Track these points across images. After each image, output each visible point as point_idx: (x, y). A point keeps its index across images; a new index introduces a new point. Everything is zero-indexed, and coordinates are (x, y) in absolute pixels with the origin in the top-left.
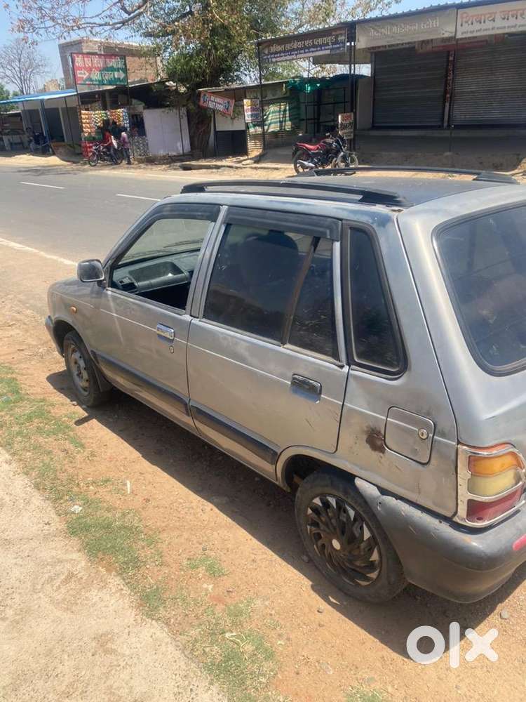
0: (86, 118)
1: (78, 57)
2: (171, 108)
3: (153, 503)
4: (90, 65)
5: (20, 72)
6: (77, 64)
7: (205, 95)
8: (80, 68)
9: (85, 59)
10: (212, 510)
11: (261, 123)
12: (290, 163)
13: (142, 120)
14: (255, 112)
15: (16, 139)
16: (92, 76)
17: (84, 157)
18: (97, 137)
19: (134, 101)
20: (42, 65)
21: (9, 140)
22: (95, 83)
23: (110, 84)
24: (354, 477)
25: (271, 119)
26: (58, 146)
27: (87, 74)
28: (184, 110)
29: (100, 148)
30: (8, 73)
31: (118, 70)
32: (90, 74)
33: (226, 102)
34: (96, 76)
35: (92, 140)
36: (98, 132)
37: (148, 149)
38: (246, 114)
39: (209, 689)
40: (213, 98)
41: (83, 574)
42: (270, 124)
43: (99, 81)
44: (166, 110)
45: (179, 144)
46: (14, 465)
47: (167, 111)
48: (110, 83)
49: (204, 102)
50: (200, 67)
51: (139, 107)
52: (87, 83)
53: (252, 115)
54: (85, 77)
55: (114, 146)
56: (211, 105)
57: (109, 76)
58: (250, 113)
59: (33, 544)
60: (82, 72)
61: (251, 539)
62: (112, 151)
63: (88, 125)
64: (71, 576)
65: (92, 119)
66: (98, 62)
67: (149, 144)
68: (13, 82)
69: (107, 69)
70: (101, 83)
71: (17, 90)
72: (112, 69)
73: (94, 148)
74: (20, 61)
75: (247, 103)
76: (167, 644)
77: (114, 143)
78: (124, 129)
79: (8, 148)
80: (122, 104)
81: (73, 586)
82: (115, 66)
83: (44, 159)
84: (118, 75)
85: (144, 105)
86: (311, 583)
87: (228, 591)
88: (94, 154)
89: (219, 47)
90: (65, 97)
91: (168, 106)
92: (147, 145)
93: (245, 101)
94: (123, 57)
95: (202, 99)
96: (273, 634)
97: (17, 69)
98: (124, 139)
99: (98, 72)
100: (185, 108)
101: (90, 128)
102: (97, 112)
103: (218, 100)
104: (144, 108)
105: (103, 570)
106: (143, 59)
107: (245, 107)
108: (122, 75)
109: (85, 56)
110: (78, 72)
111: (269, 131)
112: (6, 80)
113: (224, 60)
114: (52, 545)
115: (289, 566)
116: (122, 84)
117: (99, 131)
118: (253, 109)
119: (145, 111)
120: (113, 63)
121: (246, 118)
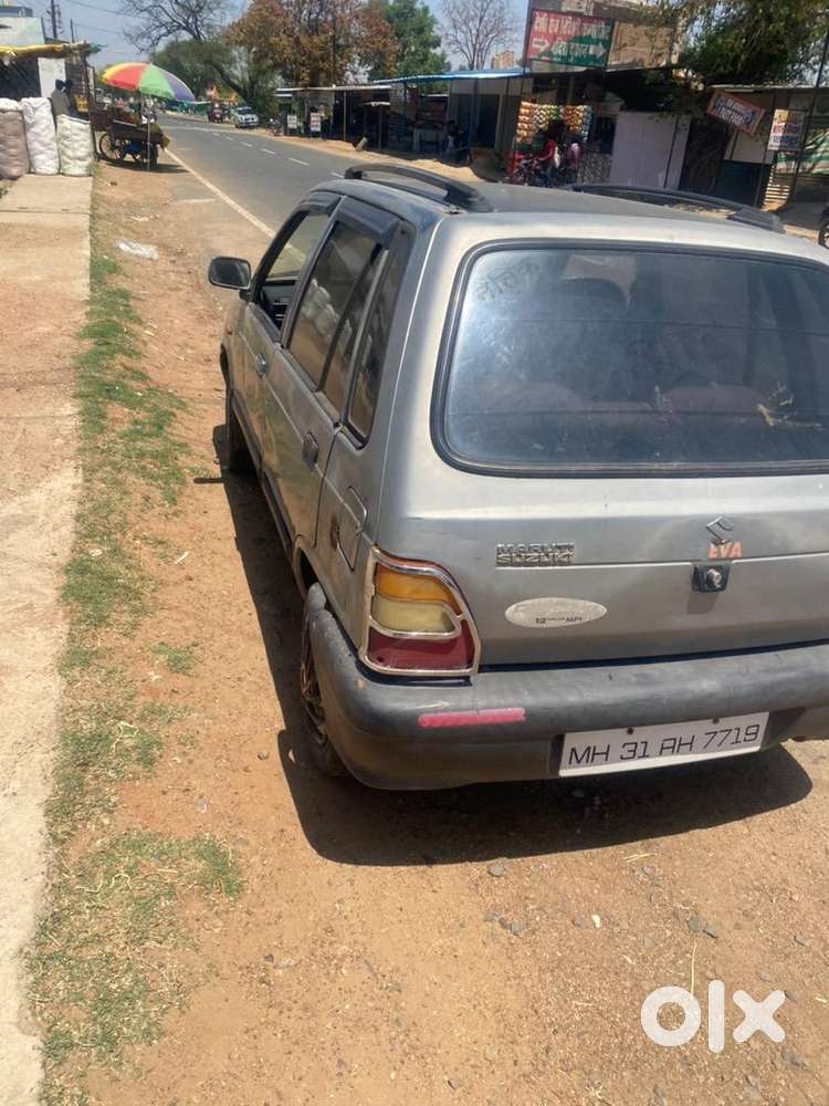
0: (525, 115)
1: (541, 16)
2: (665, 113)
3: (193, 584)
4: (556, 30)
5: (478, 36)
6: (536, 28)
7: (719, 96)
8: (539, 34)
9: (552, 20)
10: (250, 614)
11: (800, 156)
12: (810, 227)
13: (613, 127)
14: (791, 134)
15: (430, 135)
16: (552, 49)
17: (508, 174)
18: (535, 146)
19: (610, 96)
20: (511, 29)
21: (420, 136)
22: (555, 59)
23: (578, 65)
24: (315, 580)
25: (823, 152)
26: (479, 154)
27: (547, 44)
28: (685, 120)
29: (532, 162)
30: (460, 36)
31: (596, 42)
32: (551, 45)
33: (750, 111)
34: (560, 49)
35: (525, 149)
36: (538, 139)
37: (608, 176)
38: (772, 134)
39: (48, 752)
40: (730, 102)
41: (39, 610)
42: (820, 158)
43: (562, 57)
44: (656, 115)
45: (661, 176)
46: (79, 490)
47: (657, 118)
48: (579, 62)
49: (714, 107)
50: (732, 49)
51: (614, 105)
52: (543, 58)
53: (783, 139)
54: (542, 49)
55: (554, 163)
56: (724, 115)
57: (579, 50)
58: (780, 134)
59: (24, 566)
60: (541, 40)
61: (262, 659)
62: (549, 169)
63: (526, 126)
64: (30, 606)
65: (535, 115)
66: (569, 27)
67: (612, 169)
68: (463, 51)
69: (580, 39)
70: (565, 60)
71: (466, 64)
72: (588, 40)
73: (524, 162)
74: (481, 19)
75: (780, 116)
76: (52, 700)
77: (557, 158)
78: (578, 139)
79: (416, 146)
80: (587, 98)
81: (21, 617)
82: (594, 36)
83: (452, 169)
84: (595, 50)
85: (623, 103)
86: (284, 728)
87: (173, 691)
88: (521, 170)
89: (776, 17)
90: (508, 78)
91: (663, 109)
92: (609, 169)
93: (778, 113)
94: (610, 22)
95: (712, 103)
96: (178, 749)
97: (474, 32)
98: (573, 153)
99: (565, 43)
100: (689, 117)
101: (528, 130)
102: (545, 106)
103: (739, 107)
104: (622, 109)
105: (61, 613)
106: (642, 28)
107: (775, 123)
108: (601, 51)
109: (552, 15)
110: (535, 40)
111: (815, 171)
112: (454, 47)
113: (777, 39)
114: (39, 574)
115: (278, 702)
116: (597, 65)
117: (541, 136)
118: (787, 129)
119: (623, 113)
120: (591, 30)
121: (771, 142)
